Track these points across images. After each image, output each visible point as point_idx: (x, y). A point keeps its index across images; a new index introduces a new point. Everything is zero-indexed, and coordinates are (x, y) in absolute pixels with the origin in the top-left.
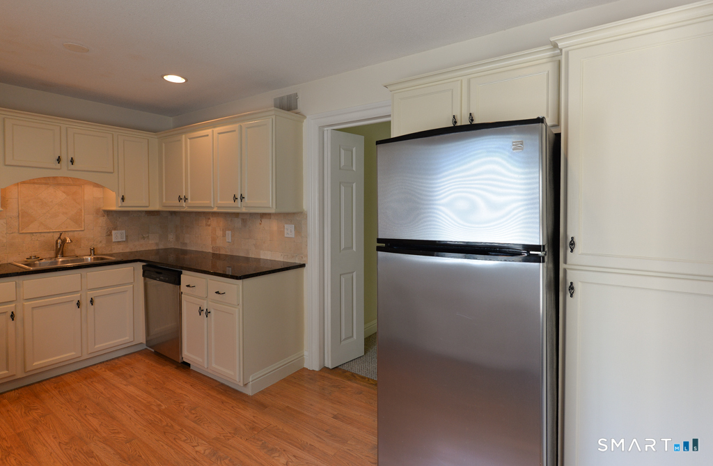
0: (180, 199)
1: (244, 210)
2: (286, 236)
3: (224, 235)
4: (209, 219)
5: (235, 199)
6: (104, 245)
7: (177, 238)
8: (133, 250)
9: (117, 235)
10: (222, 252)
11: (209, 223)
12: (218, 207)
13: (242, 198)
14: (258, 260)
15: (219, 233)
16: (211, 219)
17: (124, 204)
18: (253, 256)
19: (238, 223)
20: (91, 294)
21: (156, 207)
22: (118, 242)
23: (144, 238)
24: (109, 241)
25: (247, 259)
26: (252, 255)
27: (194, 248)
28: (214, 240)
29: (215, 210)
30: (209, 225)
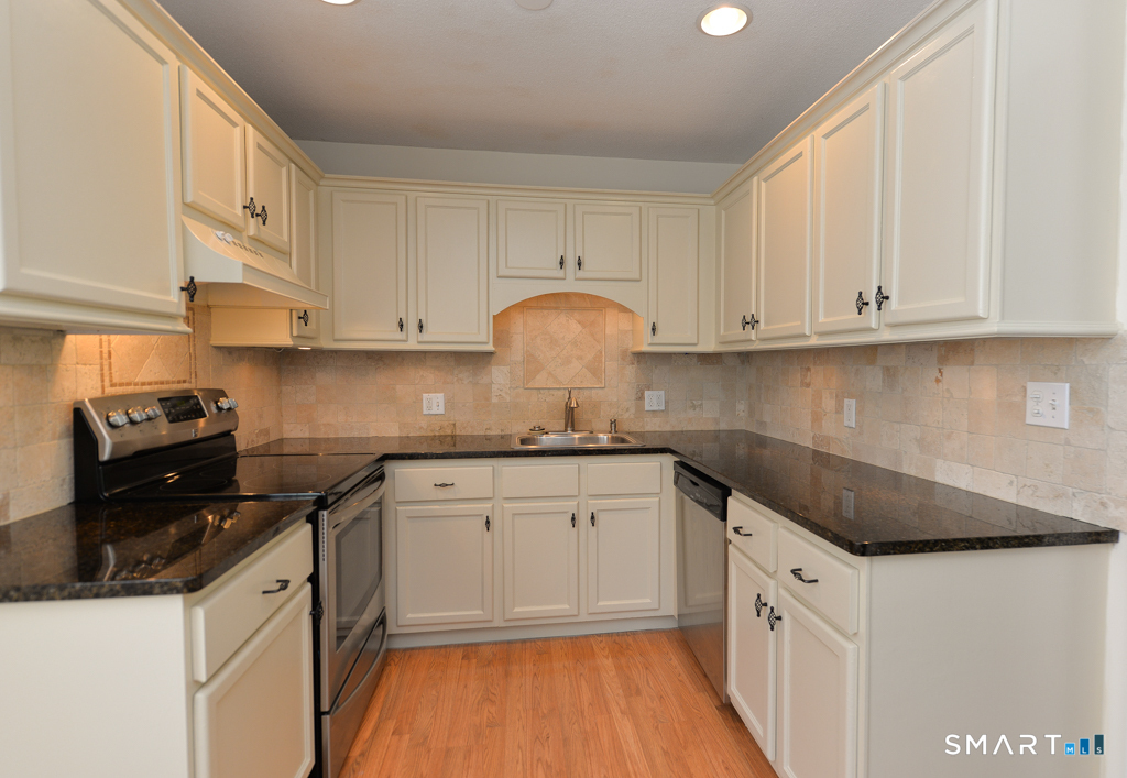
0: (745, 323)
1: (887, 336)
2: (1030, 420)
3: (839, 409)
4: (809, 369)
5: (862, 304)
6: (632, 416)
7: (751, 411)
8: (676, 429)
9: (653, 400)
10: (834, 451)
11: (807, 380)
12: (821, 334)
13: (882, 298)
14: (928, 487)
15: (829, 403)
16: (813, 370)
17: (657, 339)
18: (913, 472)
19: (873, 378)
20: (594, 505)
21: (709, 346)
22: (654, 411)
23: (694, 407)
24: (640, 409)
25: (896, 479)
26: (909, 469)
27: (777, 435)
28: (817, 418)
29: (814, 342)
30: (808, 385)
